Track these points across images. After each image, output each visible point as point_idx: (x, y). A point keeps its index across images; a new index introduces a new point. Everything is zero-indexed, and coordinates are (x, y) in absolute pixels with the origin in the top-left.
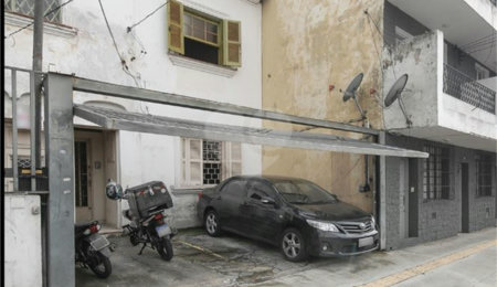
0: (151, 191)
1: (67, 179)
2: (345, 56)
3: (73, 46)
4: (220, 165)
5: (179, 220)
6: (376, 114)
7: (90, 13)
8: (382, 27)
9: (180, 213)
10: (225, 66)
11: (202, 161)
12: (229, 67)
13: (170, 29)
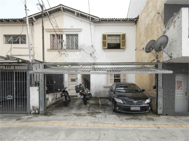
0: (78, 87)
1: (42, 84)
2: (153, 34)
3: (80, 53)
4: (120, 79)
5: (106, 95)
6: (161, 56)
7: (84, 45)
8: (163, 17)
9: (106, 93)
10: (121, 49)
11: (113, 78)
12: (123, 49)
13: (103, 43)
